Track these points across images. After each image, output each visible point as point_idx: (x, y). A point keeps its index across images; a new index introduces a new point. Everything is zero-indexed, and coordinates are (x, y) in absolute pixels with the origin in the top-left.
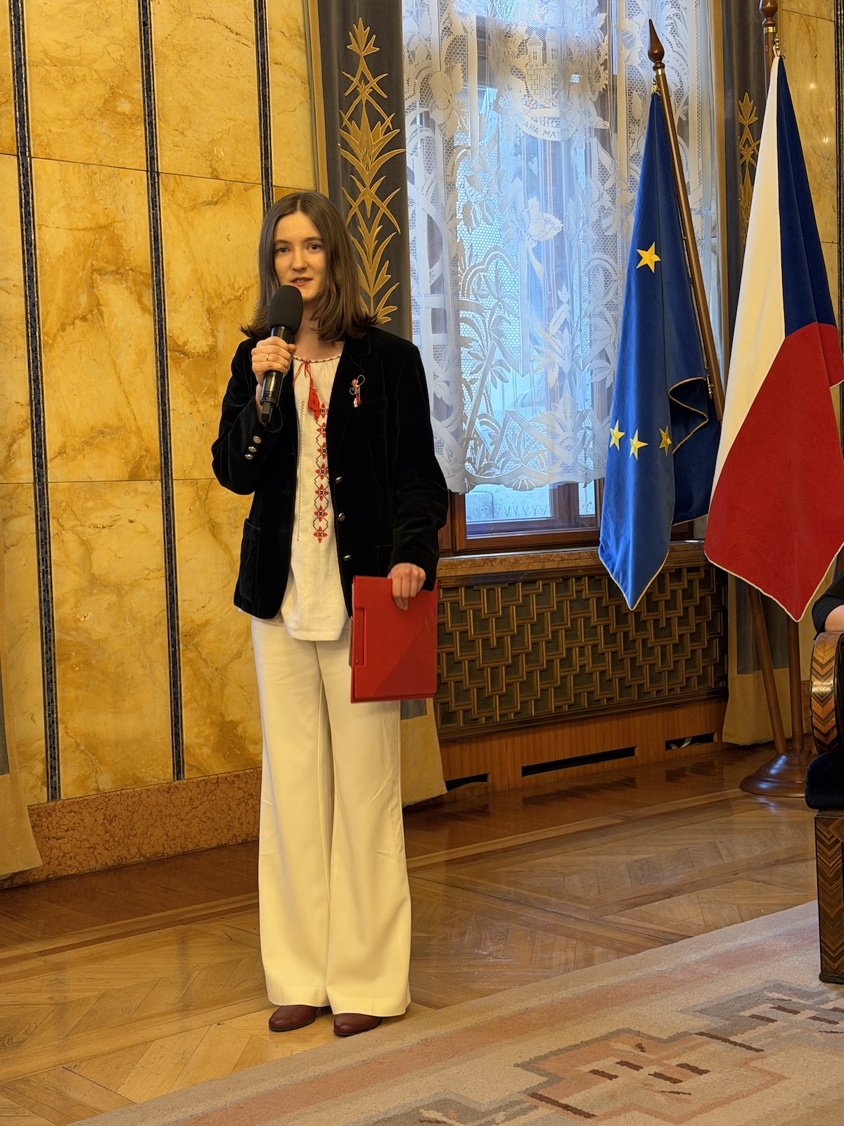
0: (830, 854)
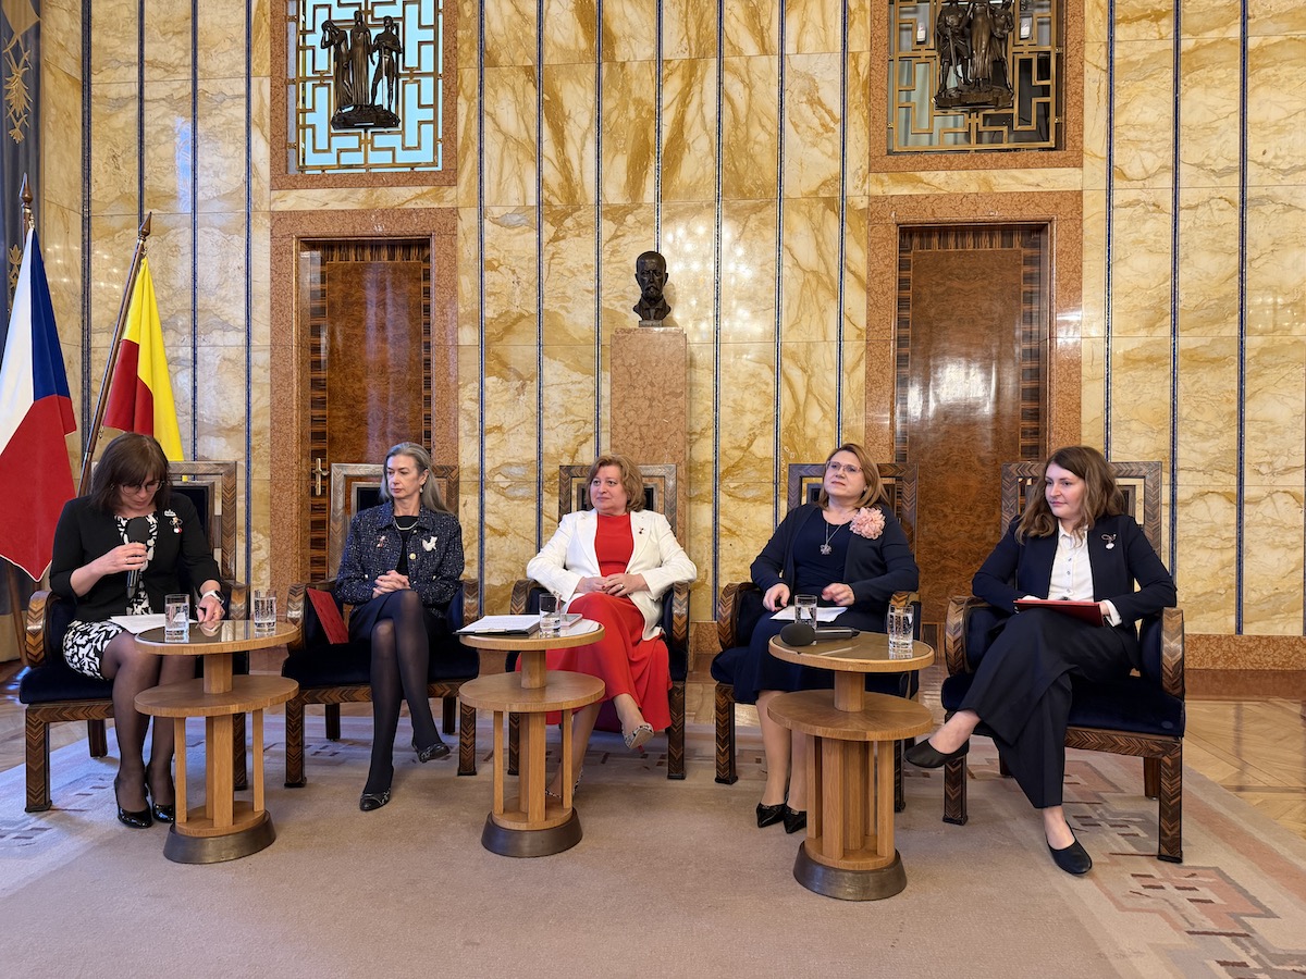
0: (35, 731)
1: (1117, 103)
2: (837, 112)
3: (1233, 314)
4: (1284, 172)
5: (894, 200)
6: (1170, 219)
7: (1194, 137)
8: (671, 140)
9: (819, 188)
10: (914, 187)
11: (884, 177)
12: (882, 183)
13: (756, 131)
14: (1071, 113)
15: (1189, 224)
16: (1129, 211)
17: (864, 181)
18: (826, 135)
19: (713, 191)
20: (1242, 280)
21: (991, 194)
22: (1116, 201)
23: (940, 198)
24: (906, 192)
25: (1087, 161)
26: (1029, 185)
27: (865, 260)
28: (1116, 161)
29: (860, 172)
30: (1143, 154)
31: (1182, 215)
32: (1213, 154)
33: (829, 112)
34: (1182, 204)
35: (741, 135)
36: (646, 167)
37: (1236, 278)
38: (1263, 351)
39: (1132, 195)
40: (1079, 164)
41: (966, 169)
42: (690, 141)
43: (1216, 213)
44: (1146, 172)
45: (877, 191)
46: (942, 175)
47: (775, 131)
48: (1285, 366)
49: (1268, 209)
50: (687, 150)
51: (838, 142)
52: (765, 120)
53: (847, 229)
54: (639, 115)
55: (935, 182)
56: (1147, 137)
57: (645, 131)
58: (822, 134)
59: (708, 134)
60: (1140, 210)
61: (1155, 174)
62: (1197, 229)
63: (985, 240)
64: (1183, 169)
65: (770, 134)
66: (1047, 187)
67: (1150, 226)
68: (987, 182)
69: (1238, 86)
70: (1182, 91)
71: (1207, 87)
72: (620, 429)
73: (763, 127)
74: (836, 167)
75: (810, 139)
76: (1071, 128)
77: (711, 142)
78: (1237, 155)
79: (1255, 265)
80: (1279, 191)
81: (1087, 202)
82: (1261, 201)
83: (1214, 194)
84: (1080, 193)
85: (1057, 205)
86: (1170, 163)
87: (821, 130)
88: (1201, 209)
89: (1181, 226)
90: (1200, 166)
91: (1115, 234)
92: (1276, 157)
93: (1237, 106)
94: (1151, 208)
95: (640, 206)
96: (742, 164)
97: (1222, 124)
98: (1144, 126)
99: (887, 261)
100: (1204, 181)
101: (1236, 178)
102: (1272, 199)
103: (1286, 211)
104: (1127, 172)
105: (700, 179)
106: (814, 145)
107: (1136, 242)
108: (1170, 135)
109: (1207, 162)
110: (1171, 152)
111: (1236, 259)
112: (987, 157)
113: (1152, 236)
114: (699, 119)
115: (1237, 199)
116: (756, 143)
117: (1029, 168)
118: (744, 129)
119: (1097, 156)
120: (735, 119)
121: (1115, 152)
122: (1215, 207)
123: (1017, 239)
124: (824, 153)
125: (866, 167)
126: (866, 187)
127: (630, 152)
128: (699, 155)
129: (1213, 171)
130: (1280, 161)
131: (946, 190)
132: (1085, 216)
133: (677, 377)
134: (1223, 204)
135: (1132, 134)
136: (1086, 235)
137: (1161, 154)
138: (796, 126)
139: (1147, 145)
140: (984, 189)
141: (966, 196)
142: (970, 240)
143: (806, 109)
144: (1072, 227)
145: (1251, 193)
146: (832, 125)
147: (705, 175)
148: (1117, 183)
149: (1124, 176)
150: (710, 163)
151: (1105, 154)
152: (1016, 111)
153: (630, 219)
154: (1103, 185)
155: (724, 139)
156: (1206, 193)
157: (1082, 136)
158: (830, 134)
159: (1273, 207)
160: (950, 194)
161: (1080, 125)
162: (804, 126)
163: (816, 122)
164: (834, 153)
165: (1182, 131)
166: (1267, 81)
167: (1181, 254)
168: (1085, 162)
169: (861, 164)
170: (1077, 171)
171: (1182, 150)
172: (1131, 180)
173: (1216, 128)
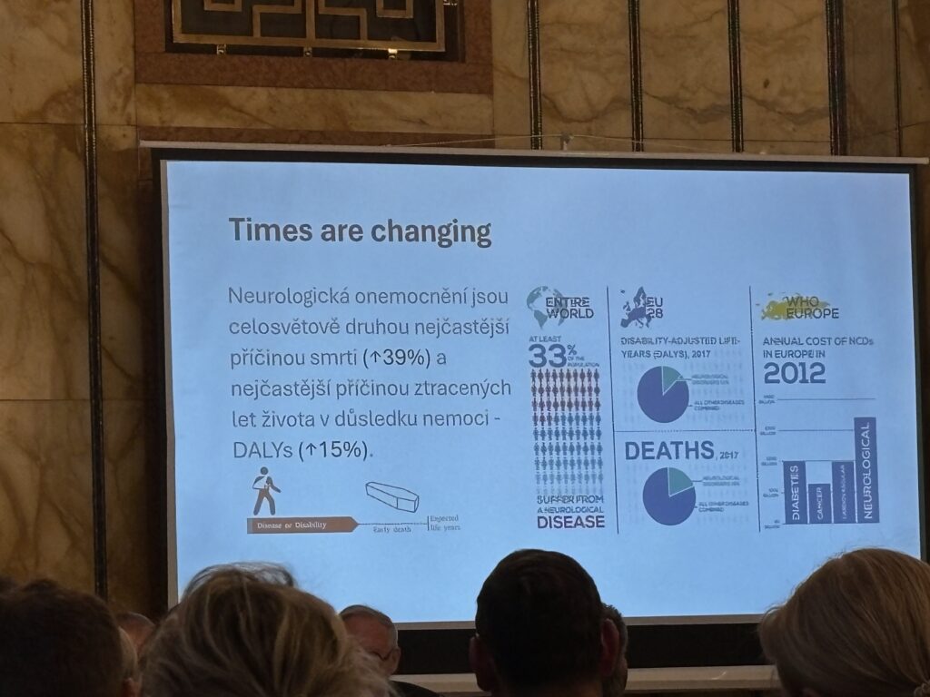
4: (796, 119)
7: (661, 50)
9: (46, 106)
10: (218, 116)
11: (164, 93)
12: (159, 103)
17: (127, 99)
24: (201, 122)
25: (499, 83)
26: (409, 121)
28: (547, 85)
29: (119, 81)
30: (585, 75)
32: (691, 82)
40: (487, 90)
41: (303, 86)
44: (591, 106)
45: (153, 118)
46: (263, 94)
51: (76, 20)
55: (251, 107)
56: (590, 47)
61: (605, 112)
64: (649, 106)
66: (437, 127)
68: (338, 112)
74: (74, 68)
75: (25, 12)
76: (470, 25)
78: (725, 86)
86: (627, 93)
90: (672, 101)
92: (783, 92)
97: (702, 31)
98: (585, 25)
100: (678, 128)
101: (727, 124)
104: (562, 105)
106: (34, 23)
108: (624, 44)
109: (683, 95)
110: (627, 76)
112: (336, 64)
117: (406, 89)
119: (514, 76)
121: (544, 68)
124: (51, 38)
125: (128, 72)
126: (131, 109)
129: (691, 111)
130: (787, 100)
131: (271, 122)
135: (566, 39)
137: (612, 78)
139: (589, 61)
140: (334, 126)
148: (547, 124)
149: (557, 114)
151: (525, 72)
154: (525, 128)
157: (489, 38)
158: (62, 4)
160: (277, 131)
164: (70, 41)
165: (644, 39)
168: (495, 84)
169: (121, 65)
170: (485, 100)
171: (644, 72)
172: (569, 120)
173: (693, 37)
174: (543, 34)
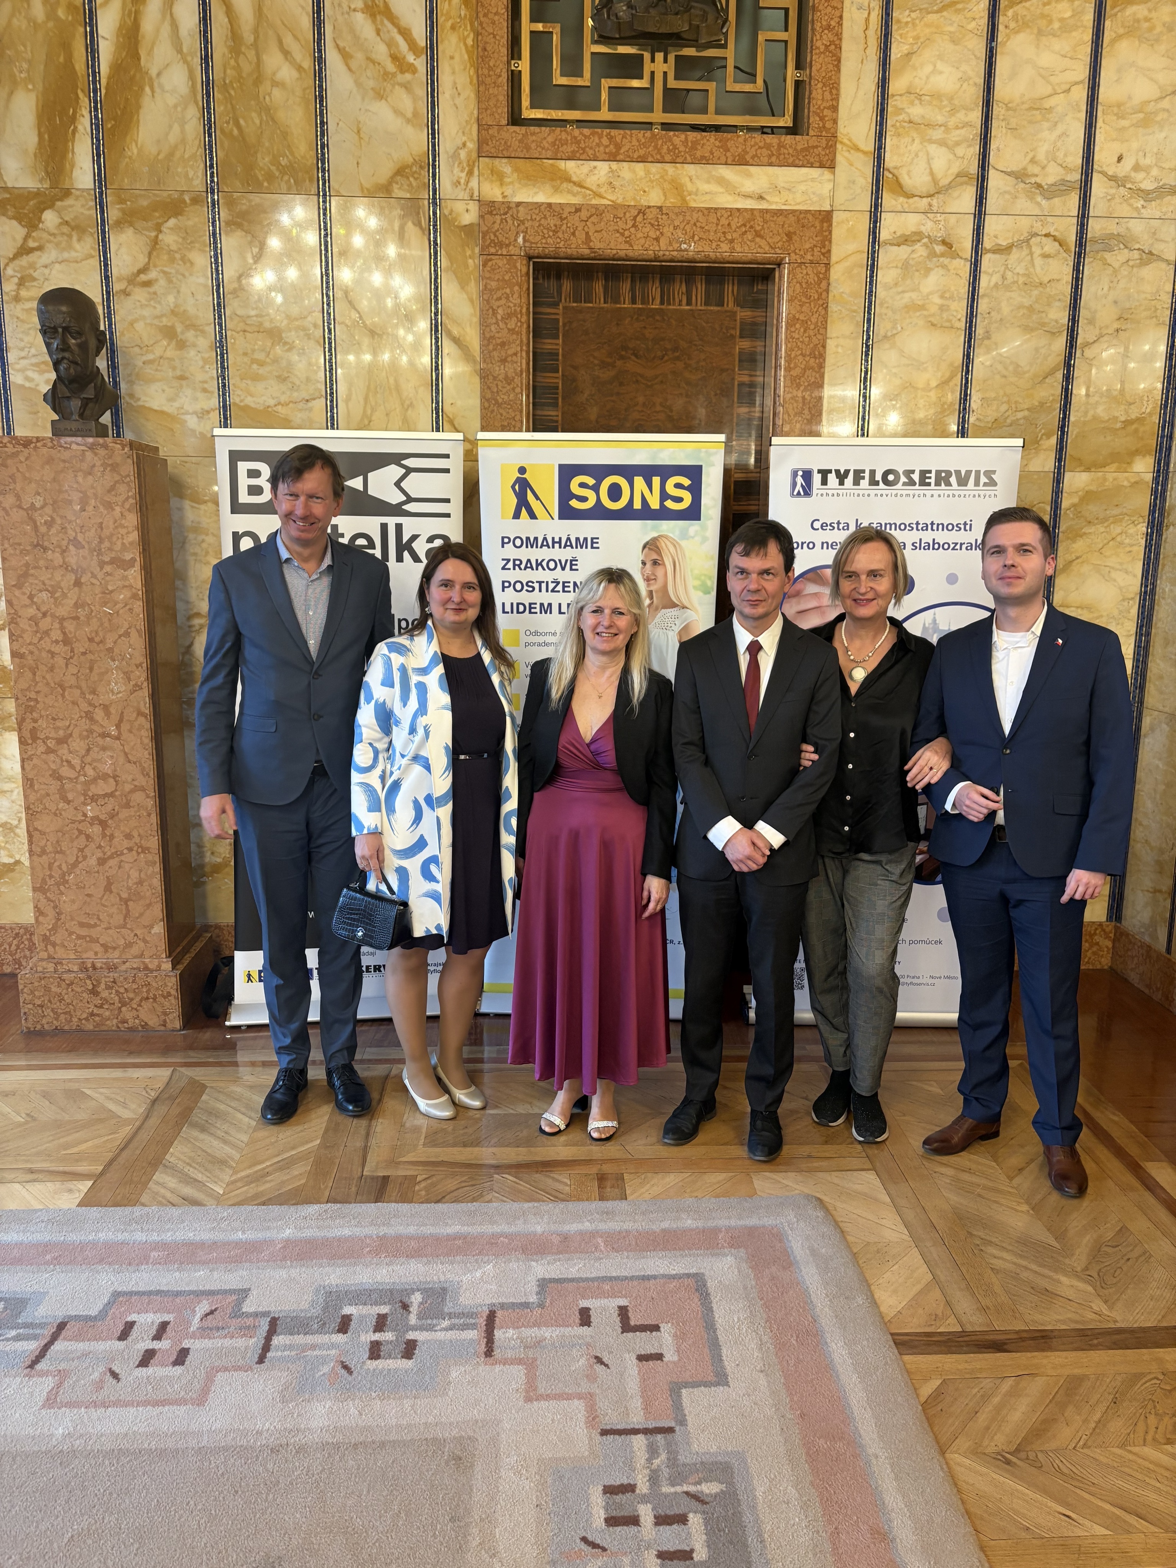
1: (896, 52)
2: (419, 32)
3: (1049, 436)
4: (1147, 195)
5: (522, 213)
6: (965, 269)
7: (1013, 122)
8: (117, 68)
9: (391, 181)
10: (556, 190)
11: (505, 166)
12: (500, 177)
13: (273, 61)
14: (818, 62)
15: (996, 279)
16: (903, 252)
17: (470, 173)
18: (400, 78)
19: (200, 173)
20: (1068, 378)
21: (684, 210)
22: (884, 235)
23: (598, 212)
24: (541, 198)
25: (841, 158)
26: (747, 196)
27: (476, 320)
28: (890, 160)
29: (463, 154)
30: (933, 149)
31: (987, 261)
32: (1041, 156)
33: (405, 33)
34: (987, 243)
35: (247, 68)
36: (73, 119)
37: (1059, 375)
38: (1088, 496)
39: (911, 222)
40: (829, 164)
41: (642, 160)
42: (153, 72)
43: (1038, 261)
44: (935, 181)
45: (493, 192)
46: (603, 168)
47: (307, 63)
48: (1117, 520)
49: (1117, 258)
50: (147, 89)
51: (421, 92)
52: (288, 40)
53: (444, 261)
54: (51, 15)
55: (591, 182)
56: (940, 119)
57: (66, 46)
58: (394, 75)
59: (185, 62)
60: (920, 250)
61: (949, 187)
62: (1008, 288)
63: (679, 289)
64: (994, 180)
65: (299, 68)
66: (775, 203)
67: (932, 282)
68: (677, 187)
69: (1088, 36)
70: (1001, 36)
71: (1040, 33)
72: (24, 624)
73: (286, 53)
74: (419, 139)
75: (371, 83)
76: (817, 95)
77: (191, 77)
78: (1076, 160)
79: (1088, 353)
80: (1137, 227)
81: (838, 233)
82: (1109, 242)
83: (1038, 227)
84: (826, 217)
85: (789, 235)
86: (974, 168)
87: (391, 67)
88: (1015, 254)
89: (984, 282)
90: (1019, 176)
91: (881, 292)
92: (1137, 168)
93: (1082, 72)
94: (939, 249)
95: (67, 193)
96: (252, 122)
97: (1058, 101)
98: (937, 96)
99: (512, 324)
100: (1023, 204)
101: (1074, 200)
102: (1124, 241)
103: (1143, 263)
104: (905, 180)
105: (176, 146)
106: (380, 96)
107: (912, 308)
108: (976, 117)
109: (1034, 169)
110: (975, 149)
111: (1060, 343)
112: (678, 138)
113: (937, 300)
114: (166, 30)
115: (1072, 238)
116: (275, 84)
117: (747, 164)
118: (251, 54)
119: (858, 149)
120: (235, 36)
121: (890, 142)
122: (1037, 251)
123: (730, 290)
124: (397, 112)
125: (473, 145)
126: (474, 183)
127: (40, 87)
128: (171, 101)
129: (1039, 186)
130: (1140, 176)
131: (610, 197)
132: (834, 258)
133: (123, 531)
134: (1050, 247)
135: (916, 111)
136: (834, 291)
137: (960, 151)
138: (346, 56)
139: (938, 134)
140: (672, 201)
141: (642, 211)
142: (655, 290)
143: (362, 23)
144: (812, 278)
145: (1095, 227)
146: (411, 58)
147: (183, 141)
148: (888, 200)
149: (900, 189)
150: (193, 115)
151: (869, 145)
152: (729, 53)
153: (50, 218)
154: (865, 203)
155: (217, 73)
156: (1025, 224)
157: (835, 109)
158: (408, 76)
159: (1122, 255)
160: (615, 206)
161: (834, 88)
162: (359, 56)
163: (381, 51)
164: (415, 114)
165: (998, 111)
166: (1132, 31)
167: (980, 331)
168: (839, 158)
169: (464, 139)
170: (826, 174)
171: (994, 145)
172: (909, 196)
173: (1050, 110)
174: (892, 104)
